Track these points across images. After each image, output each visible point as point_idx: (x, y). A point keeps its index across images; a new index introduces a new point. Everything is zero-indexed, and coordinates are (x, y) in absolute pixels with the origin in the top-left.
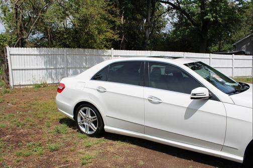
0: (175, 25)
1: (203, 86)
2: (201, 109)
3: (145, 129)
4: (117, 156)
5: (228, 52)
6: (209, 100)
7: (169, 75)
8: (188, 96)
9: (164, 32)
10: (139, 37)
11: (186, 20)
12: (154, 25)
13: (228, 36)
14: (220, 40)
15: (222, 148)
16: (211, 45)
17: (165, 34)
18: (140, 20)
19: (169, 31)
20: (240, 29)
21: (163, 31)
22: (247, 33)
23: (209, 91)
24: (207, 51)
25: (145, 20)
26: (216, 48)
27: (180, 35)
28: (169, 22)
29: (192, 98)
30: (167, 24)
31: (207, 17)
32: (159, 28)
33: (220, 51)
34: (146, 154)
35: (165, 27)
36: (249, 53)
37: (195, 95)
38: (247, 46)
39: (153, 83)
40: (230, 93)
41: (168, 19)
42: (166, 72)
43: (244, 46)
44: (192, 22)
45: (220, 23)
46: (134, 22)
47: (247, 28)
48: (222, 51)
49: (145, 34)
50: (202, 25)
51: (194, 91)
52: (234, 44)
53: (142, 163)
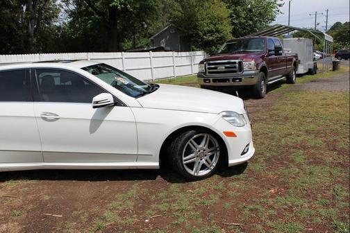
0: (72, 14)
1: (107, 92)
2: (107, 118)
3: (44, 156)
4: (11, 199)
5: (145, 49)
6: (115, 107)
7: (66, 84)
8: (90, 106)
9: (58, 24)
10: (17, 34)
11: (87, 8)
12: (40, 14)
13: (143, 28)
14: (134, 34)
15: (137, 157)
16: (123, 41)
17: (59, 28)
18: (16, 7)
19: (65, 23)
20: (157, 19)
21: (55, 24)
22: (165, 24)
23: (114, 97)
24: (119, 49)
25: (25, 8)
26: (130, 44)
27: (79, 29)
28: (63, 10)
29: (94, 107)
30: (61, 14)
31: (114, 3)
32: (48, 19)
33: (135, 48)
34: (51, 187)
35: (57, 17)
36: (169, 49)
37: (97, 102)
38: (166, 41)
39: (45, 96)
40: (136, 97)
41: (60, 5)
42: (62, 81)
43: (163, 40)
44: (95, 10)
45: (131, 12)
46: (8, 11)
47: (164, 17)
48: (138, 48)
49: (27, 28)
50: (108, 14)
51: (96, 99)
52: (152, 38)
53: (47, 198)
